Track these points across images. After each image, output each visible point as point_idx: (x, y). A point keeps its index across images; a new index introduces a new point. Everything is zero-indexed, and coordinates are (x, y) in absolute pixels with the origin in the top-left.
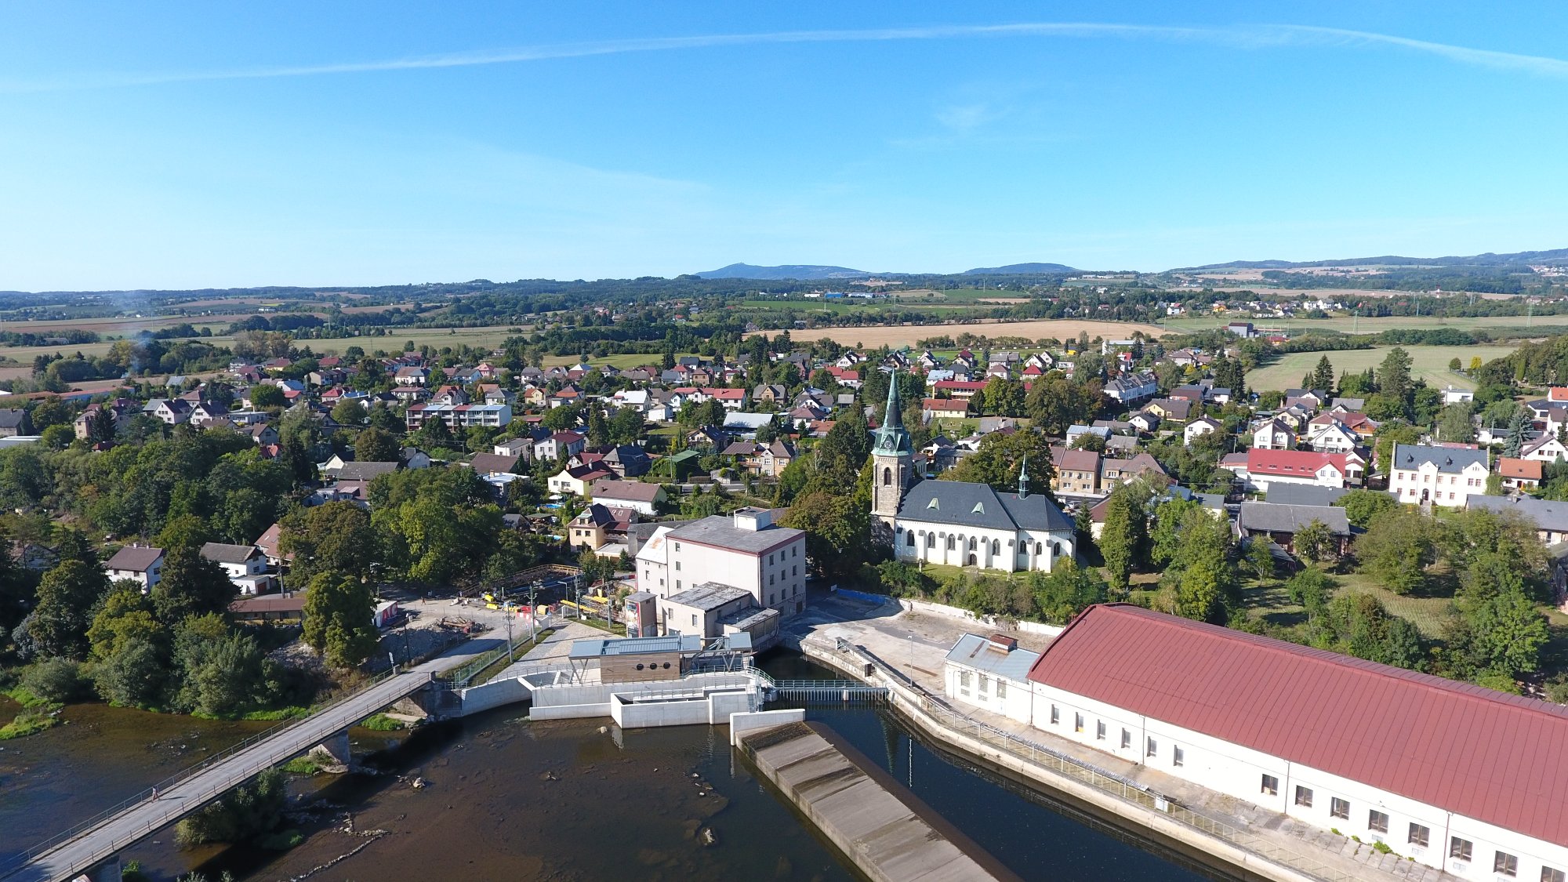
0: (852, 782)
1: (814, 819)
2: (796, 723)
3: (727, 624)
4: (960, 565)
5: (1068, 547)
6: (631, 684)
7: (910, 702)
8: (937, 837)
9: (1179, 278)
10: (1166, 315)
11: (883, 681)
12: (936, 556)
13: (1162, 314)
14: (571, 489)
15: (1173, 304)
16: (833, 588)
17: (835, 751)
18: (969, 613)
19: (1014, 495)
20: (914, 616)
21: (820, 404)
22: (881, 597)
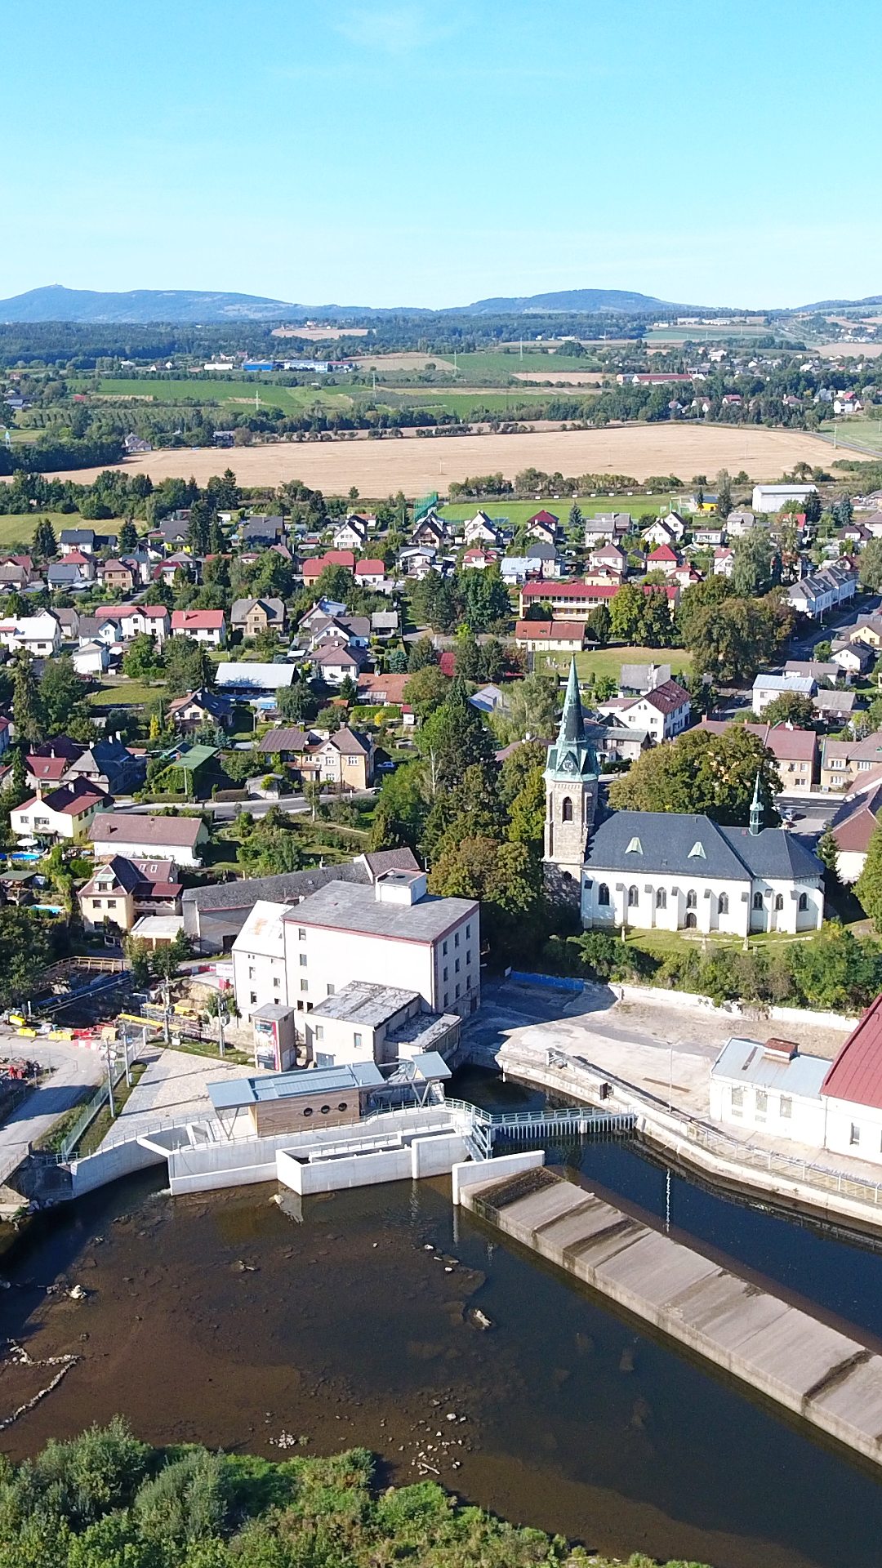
0: (635, 1237)
1: (600, 1286)
2: (535, 1170)
3: (403, 1041)
4: (674, 929)
5: (817, 898)
6: (298, 1134)
7: (671, 1130)
8: (755, 1291)
9: (837, 325)
10: (833, 415)
11: (627, 1104)
12: (641, 917)
13: (826, 413)
14: (50, 828)
15: (841, 393)
16: (508, 971)
17: (598, 1200)
18: (704, 999)
19: (743, 830)
20: (629, 1007)
21: (351, 634)
22: (577, 981)
